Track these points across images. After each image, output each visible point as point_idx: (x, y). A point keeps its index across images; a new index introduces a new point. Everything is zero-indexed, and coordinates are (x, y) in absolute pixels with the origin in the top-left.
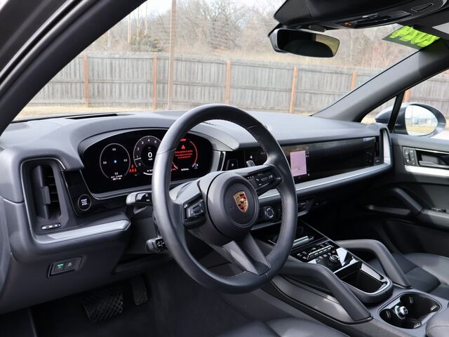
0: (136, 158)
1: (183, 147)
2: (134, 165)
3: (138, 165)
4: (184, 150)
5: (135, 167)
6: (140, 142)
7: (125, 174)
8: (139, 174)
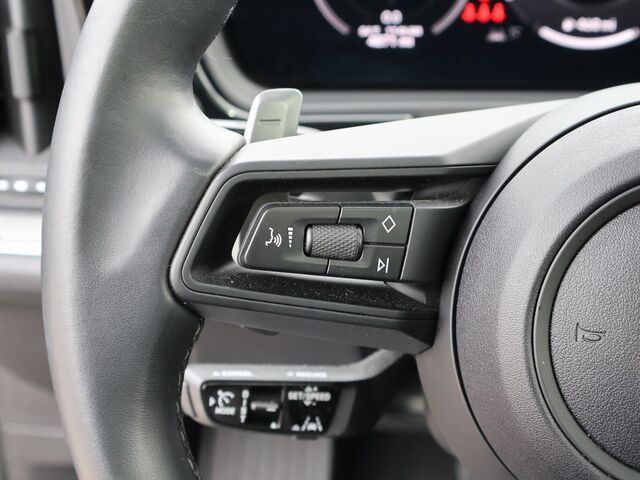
7: (439, 27)
8: (515, 32)
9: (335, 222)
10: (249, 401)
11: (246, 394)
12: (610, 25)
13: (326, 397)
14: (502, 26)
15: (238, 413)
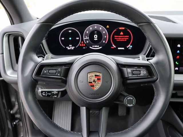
0: (85, 37)
1: (122, 33)
2: (84, 42)
3: (86, 42)
4: (122, 35)
5: (84, 43)
6: (90, 28)
7: (76, 47)
8: (86, 47)
9: (53, 70)
10: (47, 93)
11: (47, 92)
12: (98, 46)
13: (57, 93)
14: (84, 47)
15: (46, 95)
